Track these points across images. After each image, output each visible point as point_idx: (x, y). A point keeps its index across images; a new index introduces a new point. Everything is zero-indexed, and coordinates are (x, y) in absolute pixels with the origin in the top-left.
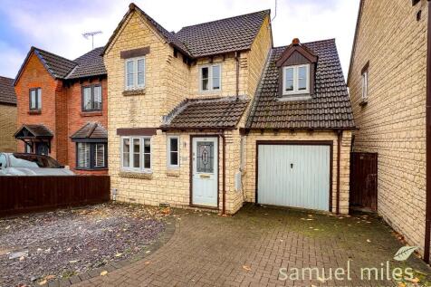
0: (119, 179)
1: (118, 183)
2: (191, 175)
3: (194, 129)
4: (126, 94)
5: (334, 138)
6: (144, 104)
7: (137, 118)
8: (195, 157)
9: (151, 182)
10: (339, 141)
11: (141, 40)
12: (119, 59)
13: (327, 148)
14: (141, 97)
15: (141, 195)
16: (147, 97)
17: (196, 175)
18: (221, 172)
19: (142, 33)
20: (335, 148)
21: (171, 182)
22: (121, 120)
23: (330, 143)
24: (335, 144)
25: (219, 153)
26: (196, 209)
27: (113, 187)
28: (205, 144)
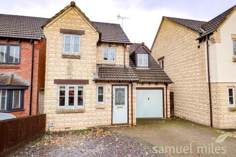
0: (55, 115)
1: (53, 118)
2: (112, 107)
3: (114, 81)
4: (64, 56)
5: (164, 86)
6: (79, 65)
7: (73, 73)
8: (114, 97)
9: (84, 114)
10: (166, 88)
11: (78, 25)
12: (59, 33)
13: (162, 90)
14: (77, 60)
15: (76, 124)
16: (82, 60)
17: (115, 107)
18: (130, 104)
19: (79, 21)
20: (165, 90)
21: (99, 113)
22: (58, 73)
23: (163, 89)
24: (165, 89)
25: (128, 94)
26: (116, 126)
27: (49, 121)
28: (120, 89)
